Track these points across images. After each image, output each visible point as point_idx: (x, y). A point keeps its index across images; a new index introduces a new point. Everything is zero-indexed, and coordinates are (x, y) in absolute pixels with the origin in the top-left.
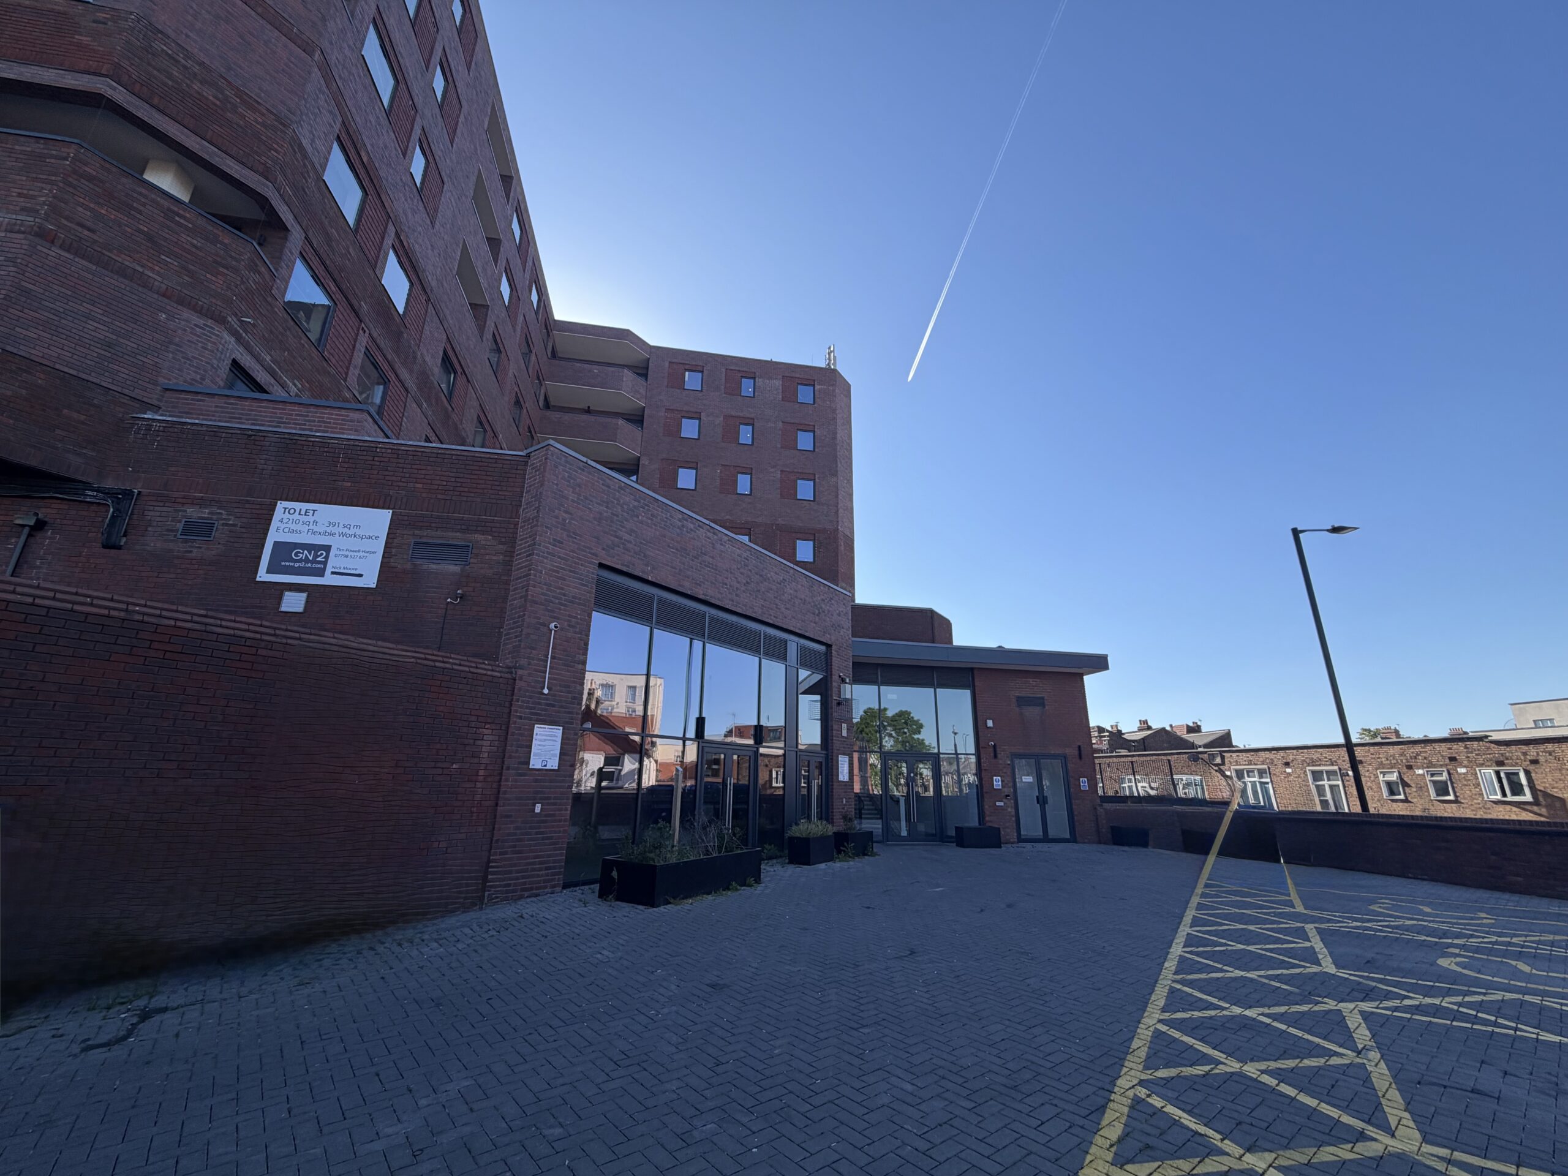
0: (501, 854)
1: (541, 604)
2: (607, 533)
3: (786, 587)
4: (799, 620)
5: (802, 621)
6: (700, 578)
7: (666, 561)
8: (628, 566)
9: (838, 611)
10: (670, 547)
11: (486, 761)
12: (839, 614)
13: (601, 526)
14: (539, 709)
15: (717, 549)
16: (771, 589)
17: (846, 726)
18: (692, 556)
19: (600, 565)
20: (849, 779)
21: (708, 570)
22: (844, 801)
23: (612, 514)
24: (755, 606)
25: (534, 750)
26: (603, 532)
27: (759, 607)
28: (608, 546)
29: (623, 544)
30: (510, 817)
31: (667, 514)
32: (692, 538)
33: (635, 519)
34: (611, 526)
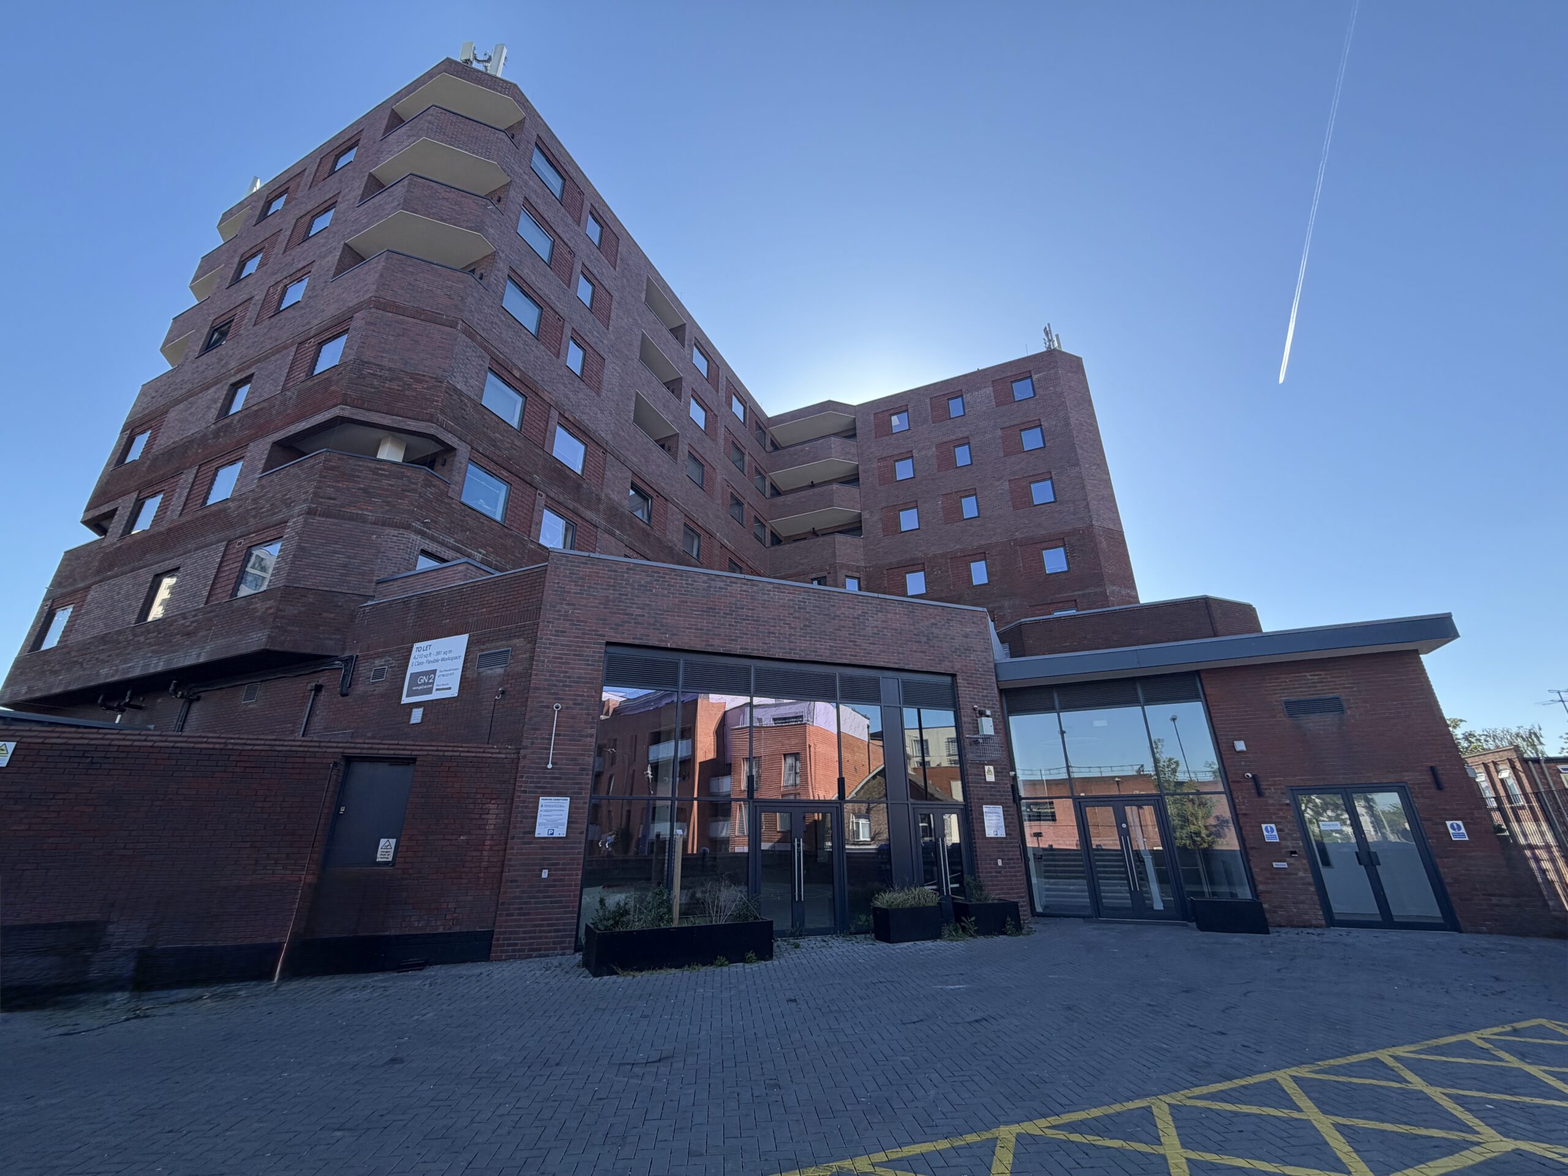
0: (507, 915)
1: (544, 689)
2: (616, 613)
3: (868, 620)
4: (894, 653)
5: (899, 653)
6: (736, 633)
7: (689, 625)
8: (642, 639)
9: (963, 633)
10: (693, 610)
11: (492, 832)
12: (966, 636)
13: (608, 608)
14: (544, 783)
15: (758, 600)
16: (844, 627)
17: (991, 768)
18: (724, 613)
19: (608, 644)
20: (1006, 834)
21: (746, 624)
22: (1000, 862)
23: (620, 594)
24: (820, 649)
25: (539, 820)
26: (610, 613)
27: (825, 649)
28: (616, 625)
29: (634, 619)
30: (516, 881)
31: (688, 580)
32: (722, 596)
33: (648, 593)
34: (619, 606)
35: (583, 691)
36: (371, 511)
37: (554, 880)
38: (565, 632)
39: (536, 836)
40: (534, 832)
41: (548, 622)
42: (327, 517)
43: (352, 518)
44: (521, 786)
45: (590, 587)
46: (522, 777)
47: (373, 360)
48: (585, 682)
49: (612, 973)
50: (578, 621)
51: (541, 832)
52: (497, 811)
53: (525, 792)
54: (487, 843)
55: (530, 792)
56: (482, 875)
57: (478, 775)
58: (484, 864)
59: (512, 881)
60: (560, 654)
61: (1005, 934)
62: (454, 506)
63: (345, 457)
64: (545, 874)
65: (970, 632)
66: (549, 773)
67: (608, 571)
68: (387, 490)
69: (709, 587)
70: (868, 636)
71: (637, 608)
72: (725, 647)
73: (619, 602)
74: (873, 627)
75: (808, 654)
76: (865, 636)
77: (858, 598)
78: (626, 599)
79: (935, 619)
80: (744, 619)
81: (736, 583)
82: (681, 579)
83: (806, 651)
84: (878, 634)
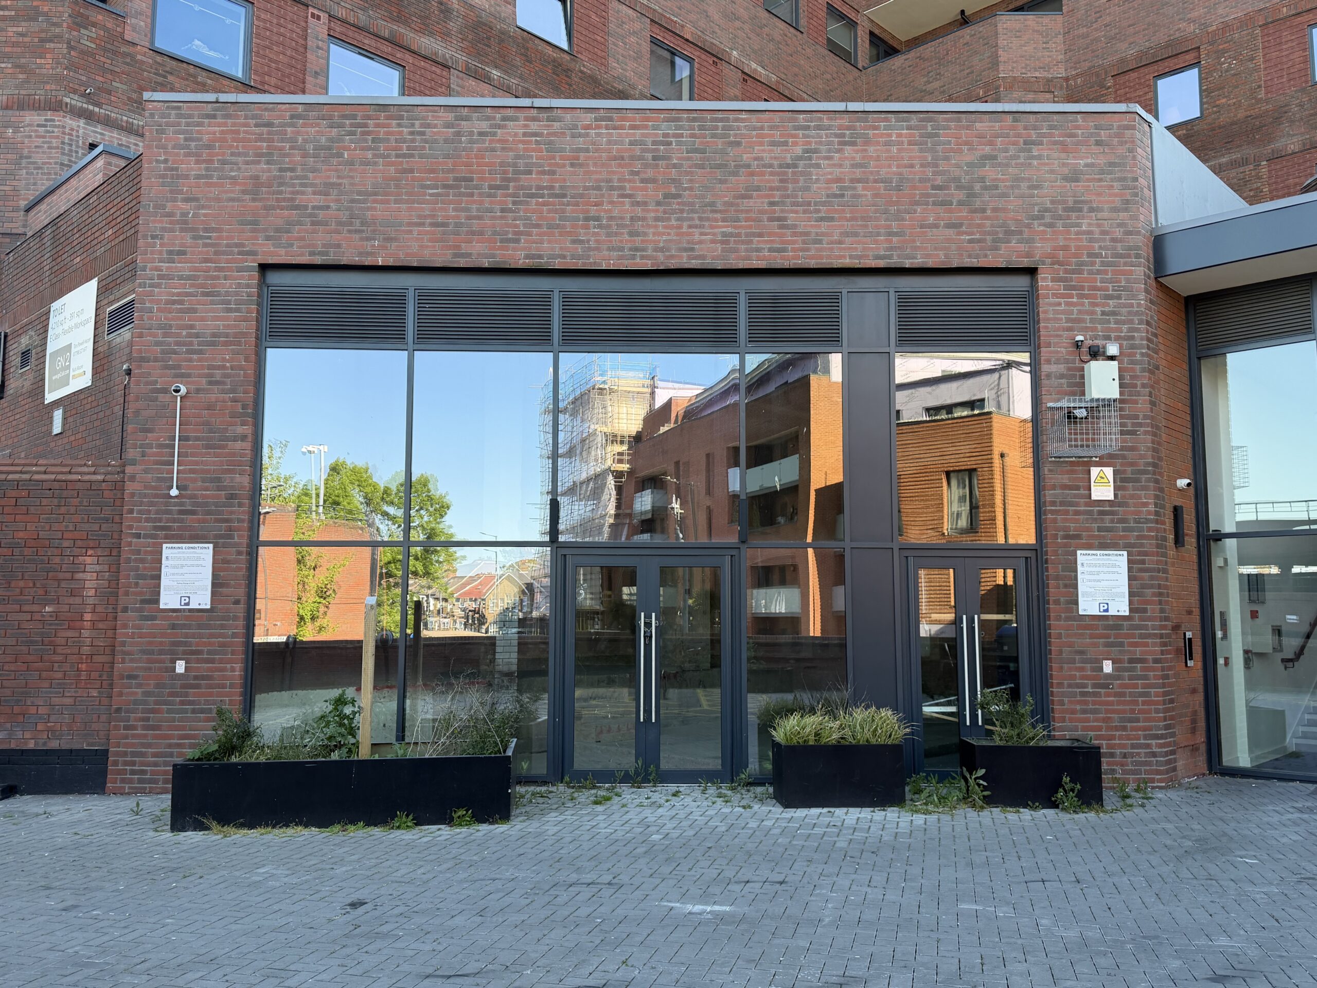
0: (126, 728)
1: (157, 360)
2: (274, 208)
3: (818, 166)
4: (878, 234)
5: (891, 234)
6: (517, 226)
7: (419, 217)
8: (326, 253)
9: (1066, 170)
10: (429, 187)
11: (91, 601)
12: (1074, 177)
13: (261, 200)
14: (168, 521)
15: (562, 150)
16: (758, 189)
18: (491, 187)
19: (264, 268)
20: (1131, 610)
21: (537, 204)
22: (1108, 667)
23: (281, 170)
24: (700, 242)
25: (164, 582)
26: (265, 208)
27: (713, 242)
28: (277, 230)
29: (310, 215)
30: (135, 677)
31: (413, 125)
32: (486, 150)
33: (335, 161)
34: (281, 193)
35: (224, 360)
37: (196, 678)
38: (184, 253)
39: (162, 606)
40: (157, 601)
41: (153, 237)
44: (131, 527)
45: (224, 162)
46: (131, 511)
48: (226, 344)
50: (206, 230)
51: (169, 600)
52: (98, 568)
54: (88, 617)
55: (146, 536)
56: (84, 666)
57: (63, 510)
58: (86, 650)
59: (130, 677)
60: (179, 294)
61: (1054, 805)
64: (180, 667)
65: (1086, 165)
66: (175, 505)
67: (256, 125)
69: (458, 134)
70: (816, 204)
71: (314, 193)
73: (281, 184)
74: (829, 181)
75: (672, 257)
76: (809, 204)
77: (796, 120)
78: (291, 178)
79: (991, 143)
80: (532, 196)
81: (516, 119)
82: (399, 125)
83: (669, 250)
84: (842, 196)
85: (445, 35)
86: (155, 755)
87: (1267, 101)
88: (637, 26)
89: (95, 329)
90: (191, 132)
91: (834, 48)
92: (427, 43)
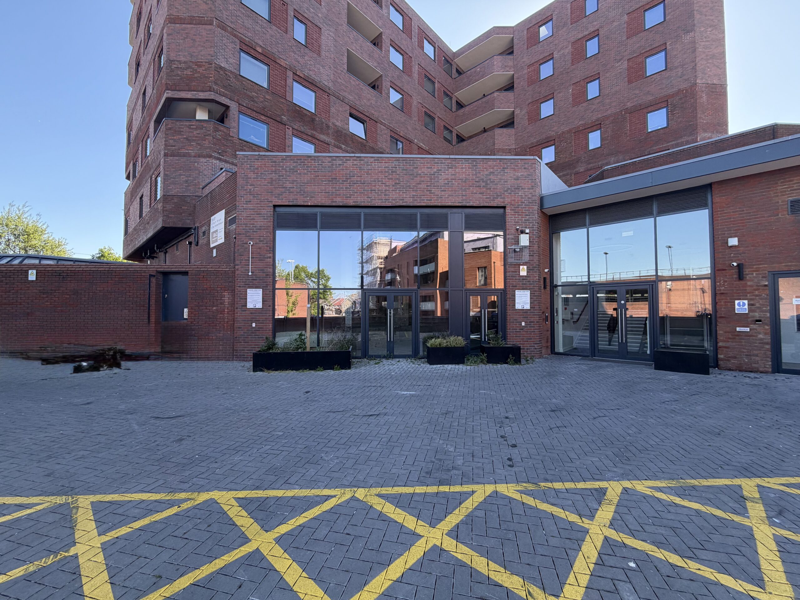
0: (239, 343)
2: (277, 188)
3: (441, 175)
4: (459, 196)
5: (463, 196)
6: (350, 193)
7: (321, 190)
8: (293, 202)
9: (515, 177)
10: (323, 181)
11: (227, 306)
12: (517, 179)
13: (273, 185)
14: (249, 282)
15: (364, 169)
16: (423, 181)
17: (525, 267)
18: (342, 181)
19: (275, 206)
20: (531, 307)
21: (356, 186)
22: (523, 324)
23: (279, 176)
24: (406, 197)
25: (248, 300)
26: (275, 188)
27: (409, 197)
28: (279, 195)
29: (288, 190)
30: (241, 328)
31: (319, 162)
32: (341, 169)
33: (295, 173)
34: (279, 183)
35: (264, 234)
36: (192, 150)
37: (258, 328)
38: (251, 202)
39: (248, 307)
40: (246, 306)
41: (241, 197)
42: (173, 157)
43: (184, 155)
44: (238, 284)
45: (262, 174)
46: (238, 279)
47: (175, 59)
48: (264, 229)
49: (261, 371)
50: (257, 195)
51: (250, 305)
52: (228, 296)
53: (240, 287)
54: (226, 310)
55: (242, 287)
56: (225, 325)
57: (217, 279)
58: (226, 320)
59: (239, 328)
60: (249, 214)
61: (507, 363)
62: (235, 141)
63: (174, 121)
64: (254, 325)
65: (521, 175)
66: (251, 277)
67: (271, 162)
68: (196, 137)
69: (332, 165)
70: (441, 186)
71: (289, 183)
72: (343, 202)
73: (279, 180)
74: (444, 179)
75: (397, 202)
76: (438, 186)
77: (434, 161)
78: (282, 178)
79: (493, 168)
80: (355, 183)
81: (350, 160)
82: (314, 162)
83: (396, 200)
84: (448, 184)
85: (328, 134)
86: (247, 350)
87: (575, 156)
88: (386, 132)
89: (225, 225)
90: (251, 164)
91: (445, 139)
92: (323, 137)
